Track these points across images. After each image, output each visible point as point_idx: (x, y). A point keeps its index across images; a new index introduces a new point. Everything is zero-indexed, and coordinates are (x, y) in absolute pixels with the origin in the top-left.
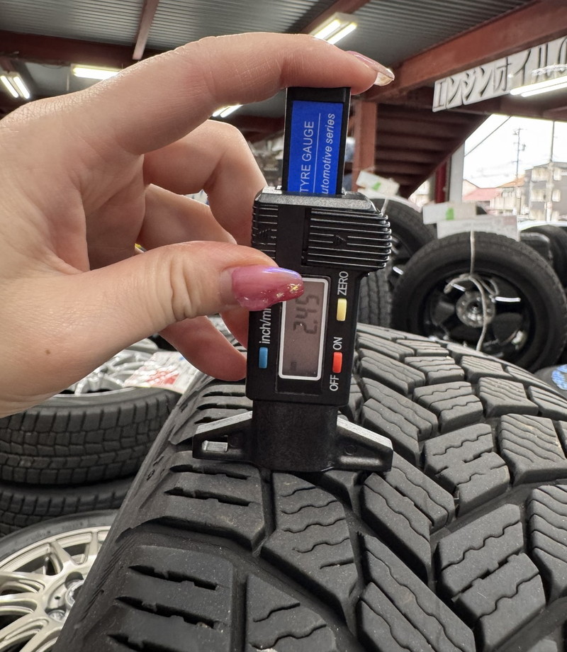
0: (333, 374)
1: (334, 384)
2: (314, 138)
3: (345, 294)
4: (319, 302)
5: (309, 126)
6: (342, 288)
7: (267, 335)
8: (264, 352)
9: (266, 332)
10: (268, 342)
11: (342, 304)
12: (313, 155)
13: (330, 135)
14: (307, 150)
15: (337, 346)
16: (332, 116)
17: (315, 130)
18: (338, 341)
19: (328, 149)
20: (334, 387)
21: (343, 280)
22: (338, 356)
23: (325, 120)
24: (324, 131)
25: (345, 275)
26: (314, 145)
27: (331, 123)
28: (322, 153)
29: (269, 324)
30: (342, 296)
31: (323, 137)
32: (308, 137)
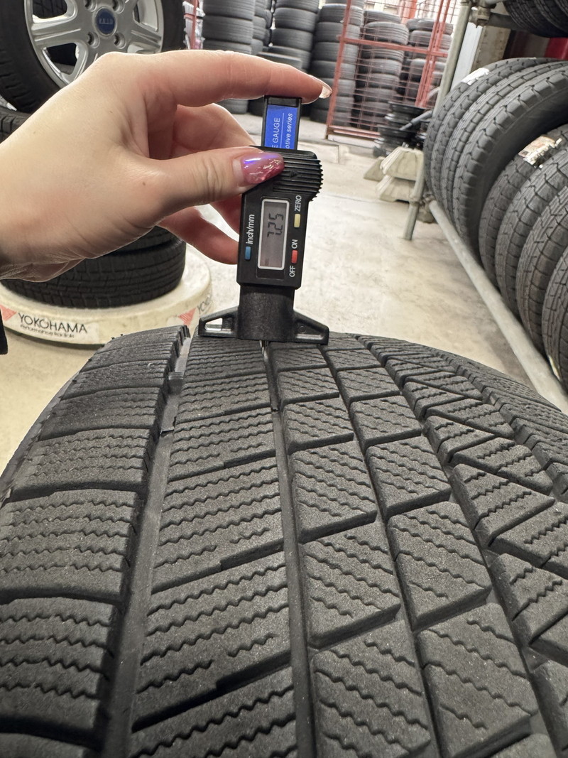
0: (293, 264)
1: (292, 272)
2: (280, 128)
3: (299, 210)
4: (283, 217)
5: (277, 121)
6: (298, 207)
7: (251, 238)
8: (248, 249)
9: (251, 236)
10: (251, 242)
11: (297, 217)
12: (279, 139)
13: (289, 127)
14: (275, 135)
15: (294, 246)
16: (290, 115)
17: (281, 123)
18: (295, 242)
19: (288, 136)
20: (292, 274)
21: (298, 200)
22: (295, 253)
23: (286, 117)
24: (286, 125)
25: (299, 198)
26: (280, 132)
27: (290, 119)
28: (285, 138)
29: (253, 230)
30: (298, 213)
31: (286, 128)
32: (276, 128)
